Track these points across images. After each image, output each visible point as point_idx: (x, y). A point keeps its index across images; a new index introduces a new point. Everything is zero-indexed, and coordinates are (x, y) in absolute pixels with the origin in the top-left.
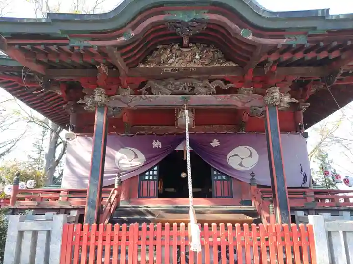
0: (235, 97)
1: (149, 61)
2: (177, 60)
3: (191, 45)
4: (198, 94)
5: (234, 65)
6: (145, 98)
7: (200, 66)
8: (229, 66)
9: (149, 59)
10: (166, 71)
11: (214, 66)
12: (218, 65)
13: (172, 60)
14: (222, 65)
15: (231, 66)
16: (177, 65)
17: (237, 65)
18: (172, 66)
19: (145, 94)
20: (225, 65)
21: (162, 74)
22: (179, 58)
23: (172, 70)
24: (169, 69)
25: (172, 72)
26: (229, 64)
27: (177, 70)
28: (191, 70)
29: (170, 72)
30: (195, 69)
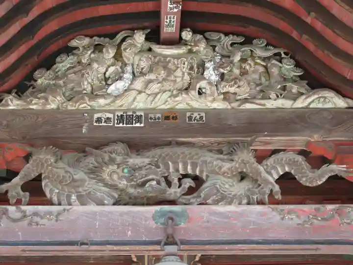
1: (44, 90)
2: (139, 84)
3: (187, 35)
4: (216, 202)
5: (340, 103)
6: (18, 215)
7: (219, 105)
8: (320, 106)
9: (39, 81)
10: (99, 120)
11: (270, 104)
12: (285, 103)
13: (120, 85)
14: (301, 103)
15: (329, 105)
16: (141, 103)
18: (124, 103)
19: (19, 202)
20: (310, 104)
21: (84, 131)
22: (147, 77)
23: (121, 119)
24: (111, 116)
25: (121, 125)
26: (322, 100)
27: (139, 119)
28: (190, 118)
29: (114, 124)
30: (203, 114)
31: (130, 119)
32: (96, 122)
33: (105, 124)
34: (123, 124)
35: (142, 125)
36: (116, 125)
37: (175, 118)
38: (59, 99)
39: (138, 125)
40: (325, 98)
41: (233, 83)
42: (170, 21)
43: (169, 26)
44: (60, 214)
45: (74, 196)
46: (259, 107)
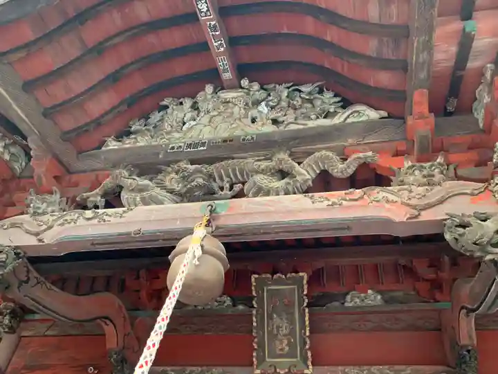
0: (379, 193)
3: (244, 82)
5: (373, 114)
7: (269, 128)
8: (356, 120)
9: (133, 127)
10: (173, 148)
11: (311, 124)
12: (323, 122)
14: (337, 120)
15: (364, 118)
17: (384, 114)
18: (194, 133)
20: (346, 119)
21: (160, 156)
22: (211, 114)
23: (189, 146)
24: (182, 145)
25: (189, 150)
26: (356, 115)
27: (203, 144)
28: (244, 140)
29: (183, 150)
30: (254, 136)
31: (196, 145)
32: (170, 150)
33: (177, 150)
34: (191, 149)
35: (205, 148)
36: (185, 151)
37: (231, 141)
38: (147, 138)
39: (202, 148)
40: (358, 112)
42: (223, 64)
43: (225, 71)
44: (124, 212)
45: (138, 199)
46: (301, 127)
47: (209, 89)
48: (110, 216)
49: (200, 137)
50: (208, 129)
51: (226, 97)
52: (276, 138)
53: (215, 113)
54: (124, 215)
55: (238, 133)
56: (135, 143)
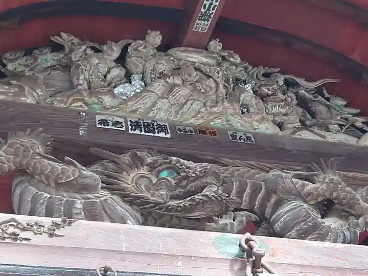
2: (158, 87)
3: (216, 45)
10: (104, 122)
11: (333, 138)
12: (348, 139)
21: (81, 132)
23: (136, 125)
24: (122, 120)
25: (137, 132)
27: (162, 129)
29: (127, 129)
30: (250, 135)
31: (149, 127)
32: (100, 123)
33: (113, 128)
34: (141, 131)
35: (169, 136)
36: (130, 132)
37: (213, 133)
38: (40, 93)
39: (162, 135)
41: (283, 103)
43: (205, 17)
44: (57, 225)
45: (79, 205)
46: (319, 138)
47: (155, 38)
48: (24, 230)
49: (151, 114)
50: (163, 104)
51: (191, 60)
52: (288, 147)
53: (178, 81)
54: (57, 232)
55: (218, 123)
56: (15, 94)
